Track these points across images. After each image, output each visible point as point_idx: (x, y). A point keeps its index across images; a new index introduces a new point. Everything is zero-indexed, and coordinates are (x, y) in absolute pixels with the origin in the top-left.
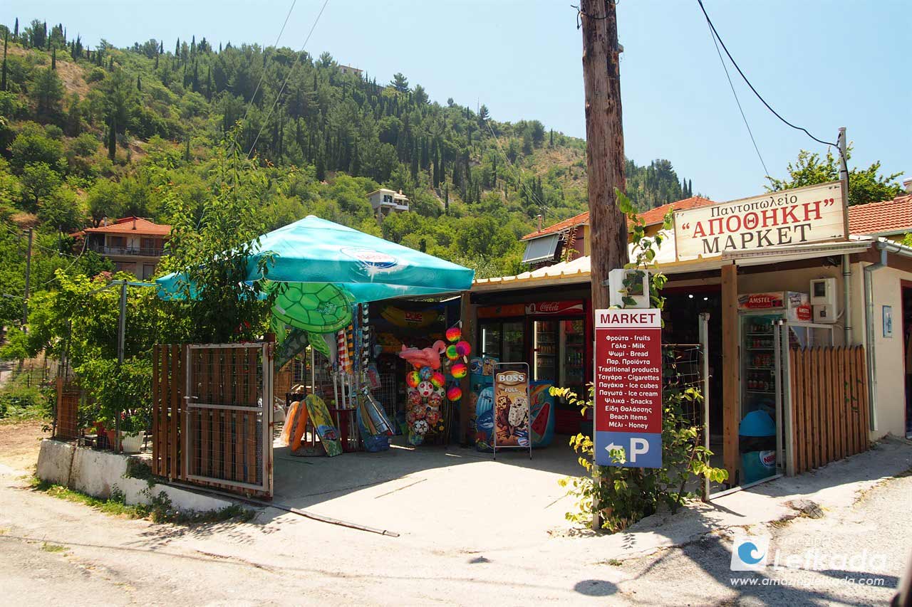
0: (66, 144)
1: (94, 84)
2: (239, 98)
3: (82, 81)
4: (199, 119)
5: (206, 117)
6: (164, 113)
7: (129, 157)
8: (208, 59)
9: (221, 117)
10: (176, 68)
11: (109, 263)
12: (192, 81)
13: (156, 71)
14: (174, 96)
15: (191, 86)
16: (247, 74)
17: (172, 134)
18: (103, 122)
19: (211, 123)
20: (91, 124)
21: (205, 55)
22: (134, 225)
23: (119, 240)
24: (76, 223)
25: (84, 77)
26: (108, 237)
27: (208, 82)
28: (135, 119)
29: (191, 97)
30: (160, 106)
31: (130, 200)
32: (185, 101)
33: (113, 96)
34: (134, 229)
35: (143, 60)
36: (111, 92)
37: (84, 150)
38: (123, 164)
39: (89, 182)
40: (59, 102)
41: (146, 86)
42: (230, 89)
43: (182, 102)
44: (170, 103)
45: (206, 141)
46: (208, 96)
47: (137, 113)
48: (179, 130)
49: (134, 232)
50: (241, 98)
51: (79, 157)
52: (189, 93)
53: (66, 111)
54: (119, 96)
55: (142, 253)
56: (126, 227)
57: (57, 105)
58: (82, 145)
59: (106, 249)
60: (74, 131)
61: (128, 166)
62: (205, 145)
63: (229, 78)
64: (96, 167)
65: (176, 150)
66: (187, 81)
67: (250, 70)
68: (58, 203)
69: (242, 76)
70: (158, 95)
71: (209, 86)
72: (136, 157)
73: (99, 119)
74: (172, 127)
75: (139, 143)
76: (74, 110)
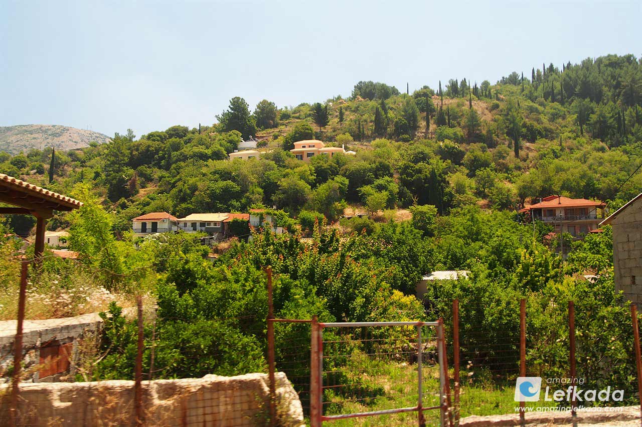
0: (490, 153)
1: (494, 112)
2: (586, 100)
3: (486, 112)
4: (560, 120)
5: (564, 118)
6: (538, 120)
7: (527, 155)
8: (557, 77)
9: (575, 116)
10: (536, 89)
11: (551, 227)
12: (550, 95)
13: (523, 93)
14: (541, 108)
15: (550, 99)
16: (589, 81)
17: (548, 134)
18: (505, 135)
19: (569, 122)
20: (498, 138)
21: (554, 75)
22: (559, 201)
23: (551, 211)
24: (511, 203)
25: (487, 109)
26: (544, 211)
27: (560, 93)
28: (523, 129)
29: (553, 107)
30: (535, 117)
31: (542, 184)
32: (548, 109)
33: (509, 117)
34: (560, 203)
35: (514, 88)
36: (508, 114)
37: (501, 156)
38: (525, 160)
39: (510, 175)
40: (479, 128)
41: (523, 105)
42: (577, 95)
43: (546, 111)
44: (540, 113)
45: (570, 135)
46: (562, 103)
47: (524, 125)
48: (551, 131)
49: (560, 206)
50: (588, 100)
51: (501, 161)
52: (550, 104)
53: (484, 132)
54: (513, 117)
55: (567, 219)
56: (553, 203)
57: (478, 130)
58: (500, 152)
59: (543, 218)
60: (492, 145)
61: (528, 161)
62: (570, 138)
63: (575, 87)
64: (511, 166)
65: (555, 145)
66: (546, 96)
67: (591, 79)
68: (500, 191)
69: (585, 84)
70: (532, 110)
71: (562, 96)
72: (531, 154)
73: (503, 134)
74: (546, 129)
75: (528, 144)
76: (489, 131)
